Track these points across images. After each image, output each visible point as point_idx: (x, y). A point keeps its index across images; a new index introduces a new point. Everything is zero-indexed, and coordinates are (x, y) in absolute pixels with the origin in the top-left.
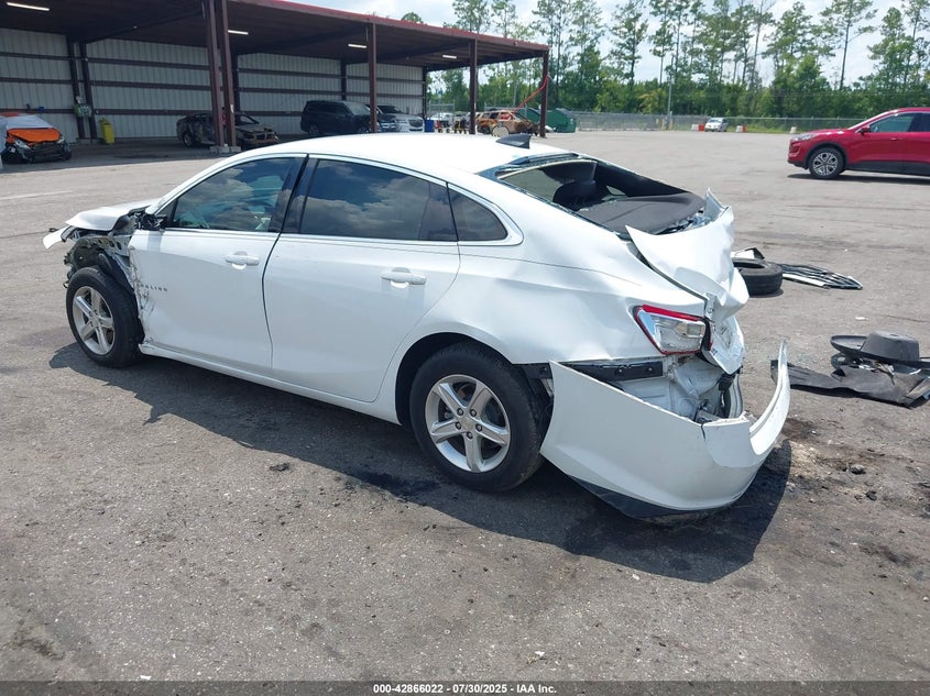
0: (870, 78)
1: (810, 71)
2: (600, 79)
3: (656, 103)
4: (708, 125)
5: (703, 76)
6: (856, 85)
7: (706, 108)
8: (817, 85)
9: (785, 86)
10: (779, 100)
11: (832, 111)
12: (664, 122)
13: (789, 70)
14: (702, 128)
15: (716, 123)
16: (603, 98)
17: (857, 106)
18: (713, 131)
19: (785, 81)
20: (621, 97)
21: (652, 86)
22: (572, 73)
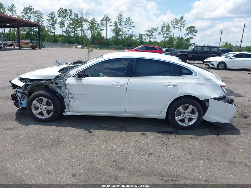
0: (113, 37)
1: (99, 34)
2: (45, 33)
3: (62, 41)
4: (78, 47)
5: (73, 34)
6: (110, 38)
7: (75, 42)
8: (101, 38)
9: (94, 38)
10: (93, 41)
11: (106, 44)
12: (66, 46)
13: (95, 34)
14: (76, 47)
15: (80, 46)
16: (46, 38)
17: (111, 43)
18: (79, 48)
19: (94, 36)
20: (52, 39)
21: (60, 36)
22: (36, 31)
